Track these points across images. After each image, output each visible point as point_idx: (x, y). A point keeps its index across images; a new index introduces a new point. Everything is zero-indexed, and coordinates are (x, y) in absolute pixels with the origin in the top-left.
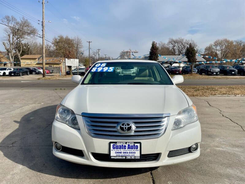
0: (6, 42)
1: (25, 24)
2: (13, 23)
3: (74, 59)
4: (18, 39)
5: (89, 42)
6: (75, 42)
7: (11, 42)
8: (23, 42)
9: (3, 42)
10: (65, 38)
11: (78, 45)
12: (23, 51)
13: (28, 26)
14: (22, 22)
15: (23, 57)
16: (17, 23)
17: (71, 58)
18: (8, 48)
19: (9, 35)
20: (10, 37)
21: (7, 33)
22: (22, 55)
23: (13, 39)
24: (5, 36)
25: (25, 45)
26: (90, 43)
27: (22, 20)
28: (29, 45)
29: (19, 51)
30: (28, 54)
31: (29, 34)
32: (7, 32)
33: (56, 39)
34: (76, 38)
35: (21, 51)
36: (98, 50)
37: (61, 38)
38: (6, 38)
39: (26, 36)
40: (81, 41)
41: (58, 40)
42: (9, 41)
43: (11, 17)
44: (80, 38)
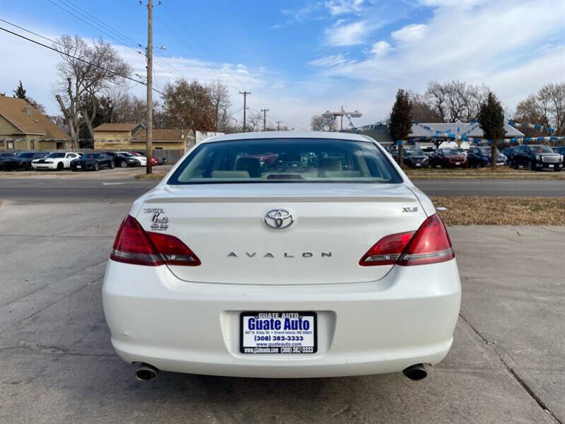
0: (61, 94)
1: (104, 55)
2: (78, 52)
4: (89, 89)
5: (245, 93)
6: (212, 93)
7: (74, 95)
8: (98, 95)
9: (57, 94)
10: (190, 84)
11: (218, 101)
12: (97, 115)
13: (111, 58)
14: (98, 49)
15: (96, 129)
16: (87, 53)
18: (67, 107)
19: (69, 79)
20: (70, 83)
21: (64, 75)
22: (96, 123)
23: (78, 87)
24: (61, 80)
25: (103, 101)
26: (247, 96)
27: (99, 46)
28: (110, 102)
29: (90, 114)
30: (109, 122)
31: (111, 77)
32: (65, 73)
33: (171, 88)
34: (216, 83)
35: (94, 115)
36: (262, 111)
37: (184, 84)
38: (63, 86)
39: (106, 82)
40: (226, 90)
41: (175, 91)
42: (70, 92)
43: (73, 39)
44: (224, 84)
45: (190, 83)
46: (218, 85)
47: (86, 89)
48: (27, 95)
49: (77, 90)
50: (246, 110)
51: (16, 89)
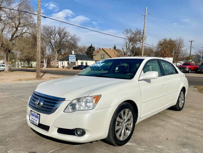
0: (124, 47)
1: (138, 33)
2: (130, 34)
3: (168, 58)
6: (177, 42)
7: (128, 48)
8: (136, 47)
11: (179, 45)
12: (135, 53)
14: (136, 32)
16: (133, 33)
18: (125, 51)
19: (127, 43)
20: (127, 44)
21: (125, 41)
23: (129, 45)
24: (124, 43)
25: (138, 49)
26: (192, 42)
27: (136, 31)
28: (140, 49)
33: (160, 42)
35: (134, 53)
38: (125, 45)
39: (138, 42)
40: (183, 41)
41: (162, 43)
42: (126, 47)
43: (129, 30)
44: (182, 39)
45: (168, 40)
46: (180, 39)
47: (132, 44)
48: (116, 48)
49: (129, 46)
50: (192, 48)
51: (114, 47)
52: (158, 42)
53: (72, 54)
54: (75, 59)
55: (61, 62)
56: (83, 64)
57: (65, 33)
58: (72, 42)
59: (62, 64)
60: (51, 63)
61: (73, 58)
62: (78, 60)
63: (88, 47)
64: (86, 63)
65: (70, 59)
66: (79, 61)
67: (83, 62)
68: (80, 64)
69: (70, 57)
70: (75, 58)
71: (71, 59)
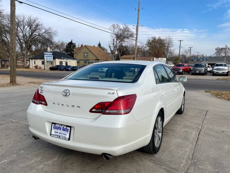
0: (111, 45)
1: (126, 30)
2: (117, 30)
3: (161, 58)
4: (120, 43)
5: (181, 41)
6: (166, 42)
7: (115, 45)
8: (124, 45)
9: (109, 45)
11: (169, 44)
12: (123, 52)
13: (128, 31)
14: (124, 28)
15: (122, 57)
16: (120, 30)
17: (159, 57)
18: (112, 50)
19: (114, 40)
20: (114, 41)
21: (112, 38)
22: (122, 55)
23: (116, 42)
24: (111, 40)
25: (125, 47)
26: (181, 42)
27: (124, 27)
28: (127, 47)
29: (120, 52)
30: (126, 55)
31: (128, 38)
32: (113, 37)
33: (149, 41)
34: (168, 38)
35: (122, 52)
36: (189, 48)
37: (154, 39)
38: (112, 42)
39: (126, 40)
40: (172, 40)
41: (151, 41)
42: (114, 44)
43: (116, 25)
44: (171, 37)
45: (157, 38)
46: (169, 37)
47: (119, 42)
48: (101, 46)
49: (116, 44)
50: (181, 48)
51: (98, 44)
52: (147, 41)
53: (48, 51)
54: (52, 58)
55: (33, 61)
56: (62, 64)
57: (37, 25)
58: (47, 36)
59: (35, 64)
60: (18, 62)
61: (49, 56)
62: (56, 58)
63: (68, 43)
64: (66, 62)
65: (45, 58)
66: (57, 60)
67: (62, 62)
68: (59, 64)
69: (45, 56)
70: (52, 56)
71: (47, 58)
